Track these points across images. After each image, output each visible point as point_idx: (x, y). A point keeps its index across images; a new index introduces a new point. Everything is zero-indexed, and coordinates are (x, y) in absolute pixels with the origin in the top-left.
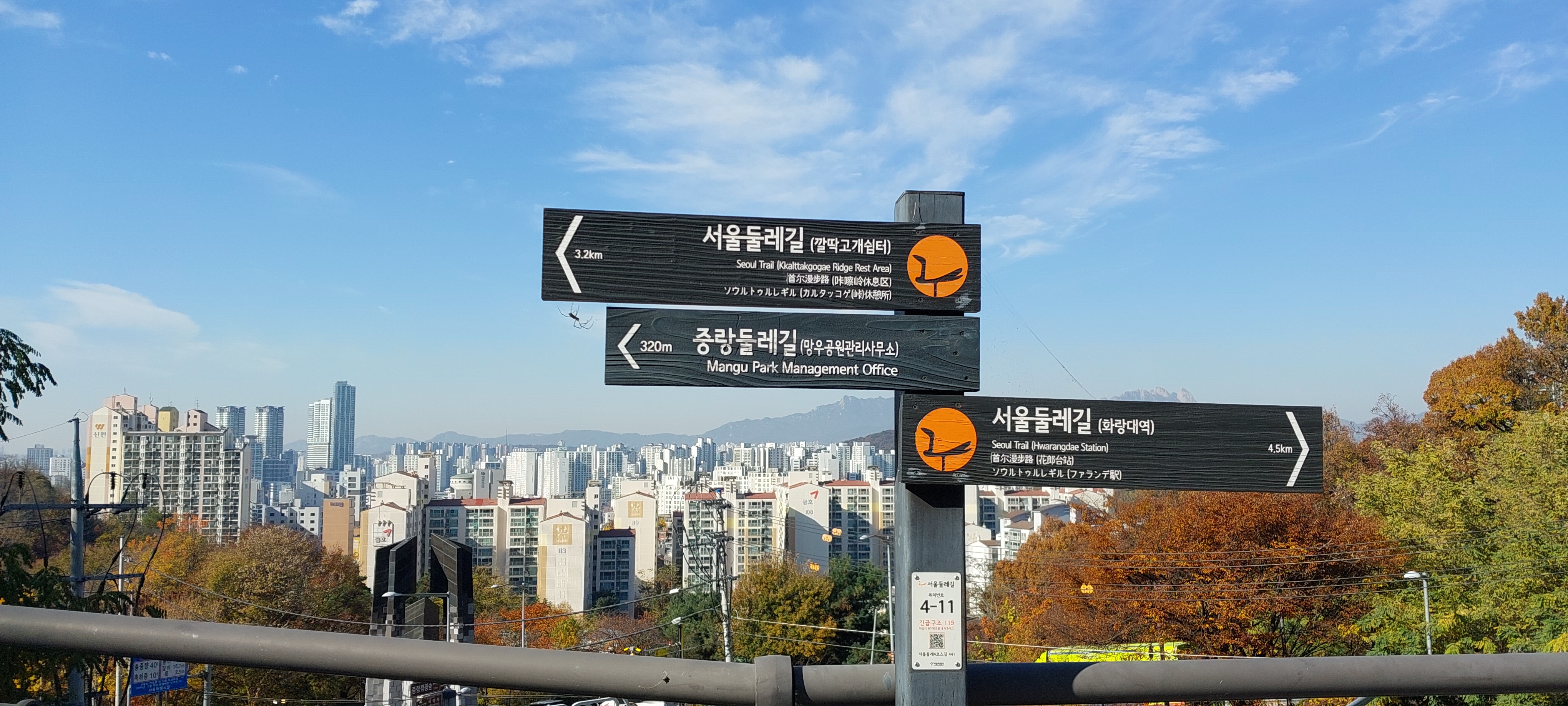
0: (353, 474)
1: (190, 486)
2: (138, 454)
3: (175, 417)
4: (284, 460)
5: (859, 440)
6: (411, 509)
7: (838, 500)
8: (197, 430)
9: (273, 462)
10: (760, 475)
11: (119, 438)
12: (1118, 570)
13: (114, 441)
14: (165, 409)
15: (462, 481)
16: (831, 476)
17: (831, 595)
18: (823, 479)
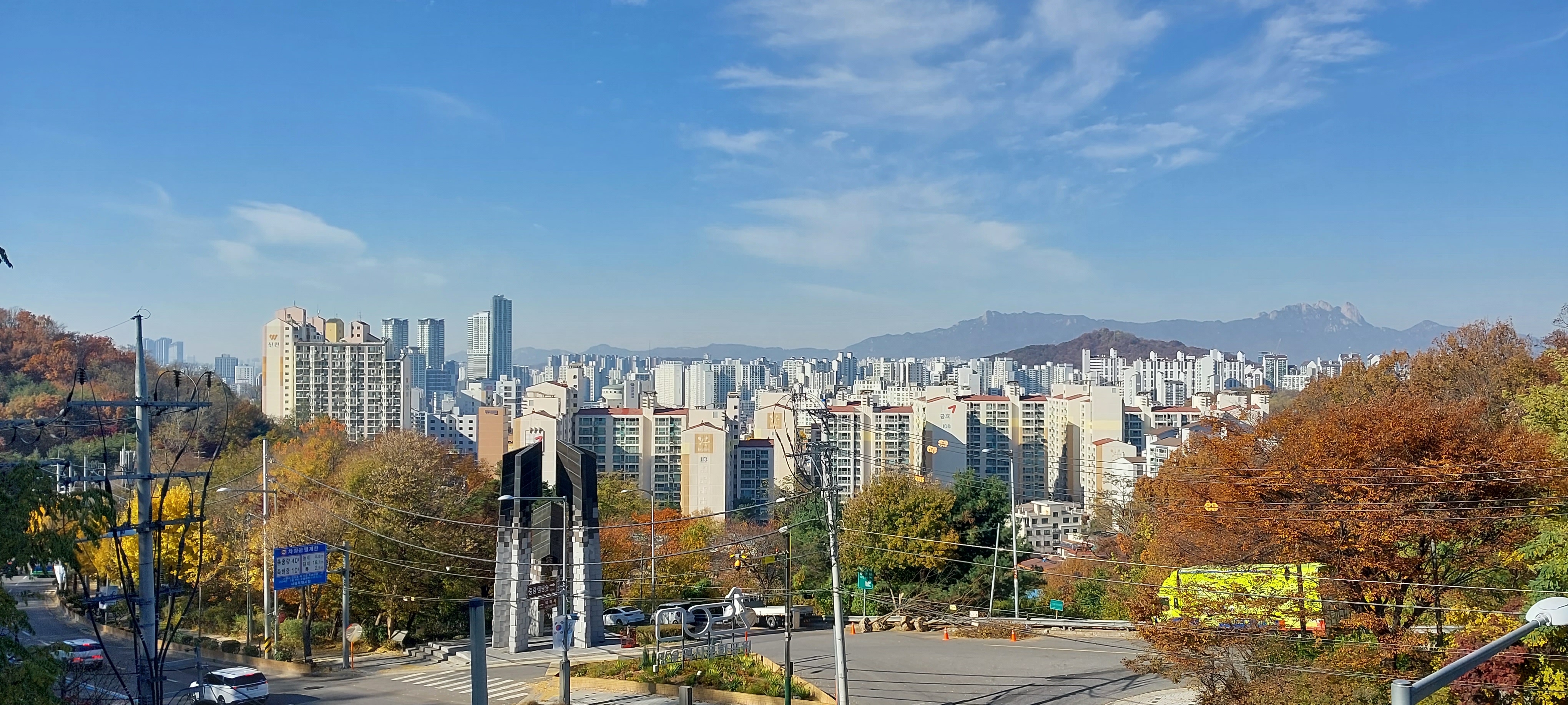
0: (508, 384)
1: (356, 393)
2: (308, 363)
3: (341, 329)
4: (446, 370)
5: (1002, 355)
6: (561, 417)
7: (976, 415)
8: (360, 340)
9: (436, 372)
10: (899, 389)
11: (291, 347)
12: (1250, 487)
13: (287, 351)
14: (331, 321)
15: (613, 391)
16: (970, 391)
17: (953, 508)
18: (962, 393)
